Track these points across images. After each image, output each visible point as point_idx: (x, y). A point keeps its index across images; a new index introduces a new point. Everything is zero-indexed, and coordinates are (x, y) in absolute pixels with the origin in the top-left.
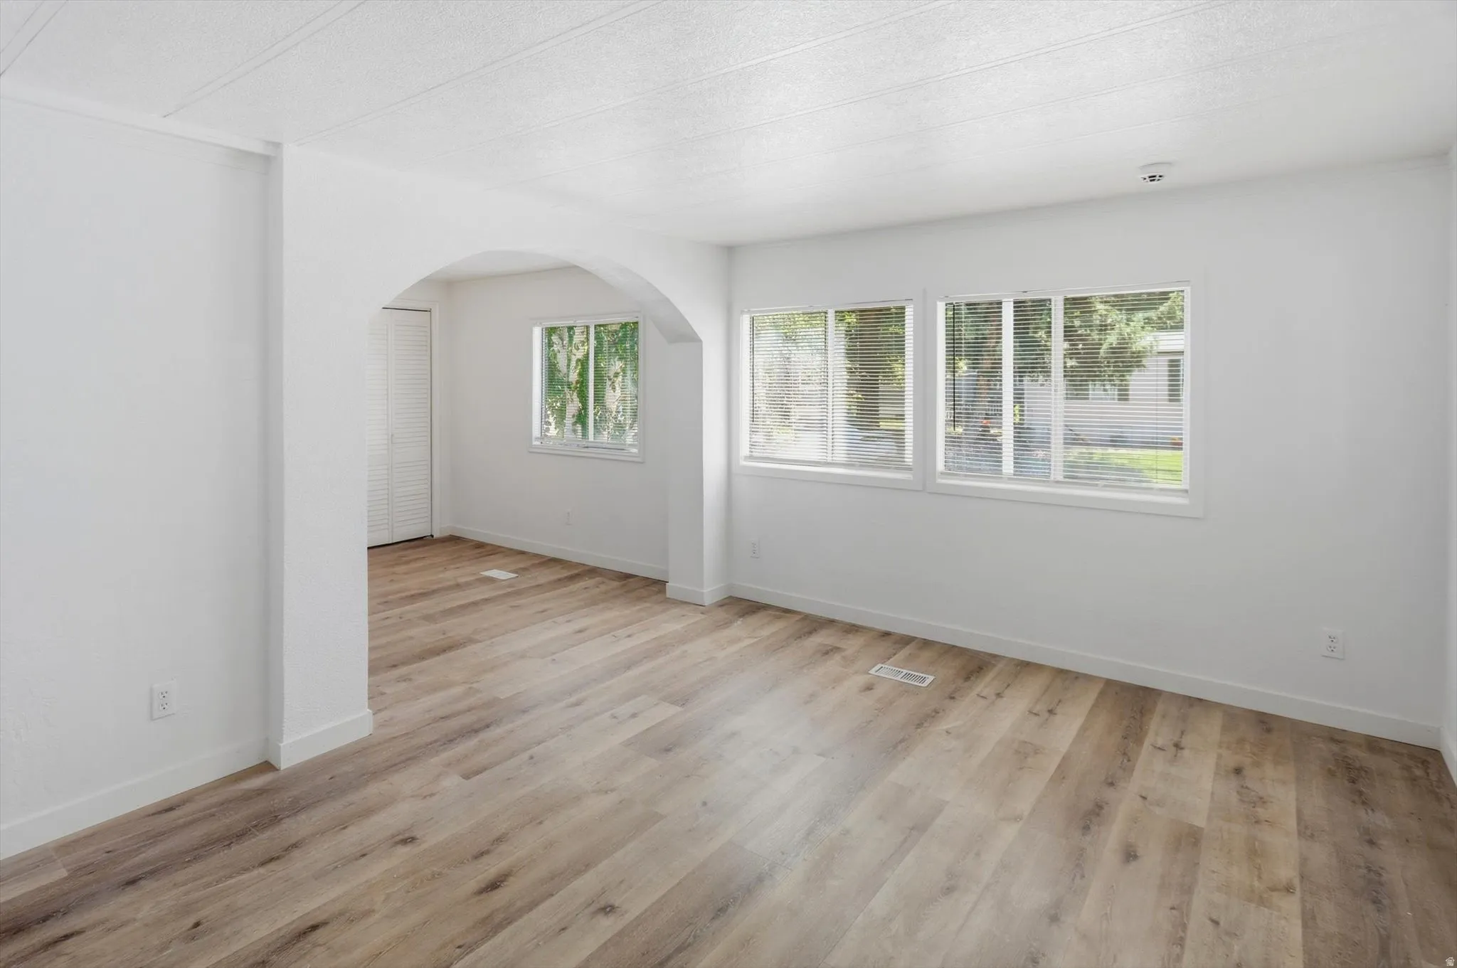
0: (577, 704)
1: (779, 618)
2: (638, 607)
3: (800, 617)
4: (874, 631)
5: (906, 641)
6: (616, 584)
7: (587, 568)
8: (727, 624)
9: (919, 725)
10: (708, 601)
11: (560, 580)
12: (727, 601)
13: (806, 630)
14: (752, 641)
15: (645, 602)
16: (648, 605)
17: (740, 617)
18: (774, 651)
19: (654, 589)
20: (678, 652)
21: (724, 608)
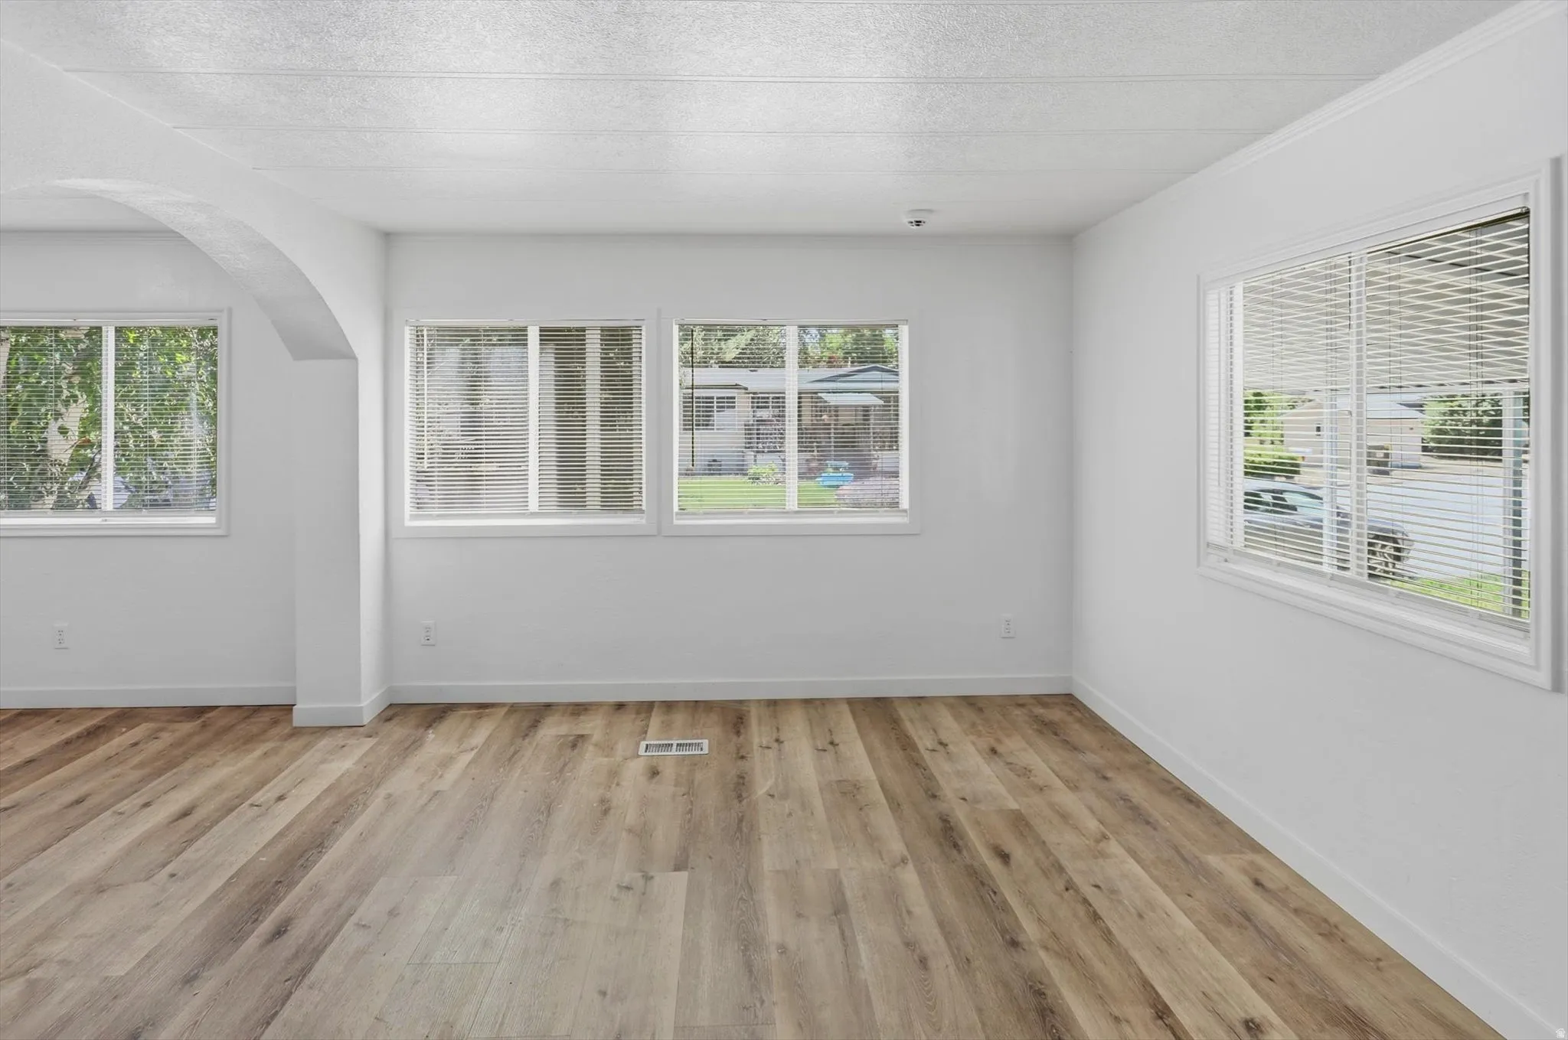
0: (279, 932)
1: (480, 717)
2: (258, 753)
3: (505, 709)
4: (605, 705)
5: (646, 708)
6: (187, 727)
7: (110, 713)
8: (416, 744)
9: (740, 798)
10: (366, 719)
11: (68, 742)
12: (390, 713)
13: (526, 724)
14: (469, 757)
15: (264, 741)
16: (268, 746)
17: (429, 726)
18: (510, 759)
19: (262, 719)
20: (377, 802)
21: (394, 722)
